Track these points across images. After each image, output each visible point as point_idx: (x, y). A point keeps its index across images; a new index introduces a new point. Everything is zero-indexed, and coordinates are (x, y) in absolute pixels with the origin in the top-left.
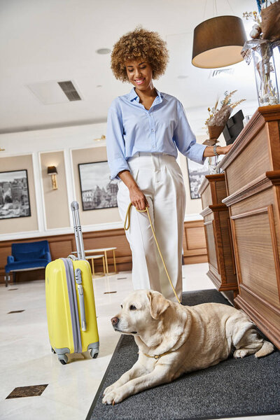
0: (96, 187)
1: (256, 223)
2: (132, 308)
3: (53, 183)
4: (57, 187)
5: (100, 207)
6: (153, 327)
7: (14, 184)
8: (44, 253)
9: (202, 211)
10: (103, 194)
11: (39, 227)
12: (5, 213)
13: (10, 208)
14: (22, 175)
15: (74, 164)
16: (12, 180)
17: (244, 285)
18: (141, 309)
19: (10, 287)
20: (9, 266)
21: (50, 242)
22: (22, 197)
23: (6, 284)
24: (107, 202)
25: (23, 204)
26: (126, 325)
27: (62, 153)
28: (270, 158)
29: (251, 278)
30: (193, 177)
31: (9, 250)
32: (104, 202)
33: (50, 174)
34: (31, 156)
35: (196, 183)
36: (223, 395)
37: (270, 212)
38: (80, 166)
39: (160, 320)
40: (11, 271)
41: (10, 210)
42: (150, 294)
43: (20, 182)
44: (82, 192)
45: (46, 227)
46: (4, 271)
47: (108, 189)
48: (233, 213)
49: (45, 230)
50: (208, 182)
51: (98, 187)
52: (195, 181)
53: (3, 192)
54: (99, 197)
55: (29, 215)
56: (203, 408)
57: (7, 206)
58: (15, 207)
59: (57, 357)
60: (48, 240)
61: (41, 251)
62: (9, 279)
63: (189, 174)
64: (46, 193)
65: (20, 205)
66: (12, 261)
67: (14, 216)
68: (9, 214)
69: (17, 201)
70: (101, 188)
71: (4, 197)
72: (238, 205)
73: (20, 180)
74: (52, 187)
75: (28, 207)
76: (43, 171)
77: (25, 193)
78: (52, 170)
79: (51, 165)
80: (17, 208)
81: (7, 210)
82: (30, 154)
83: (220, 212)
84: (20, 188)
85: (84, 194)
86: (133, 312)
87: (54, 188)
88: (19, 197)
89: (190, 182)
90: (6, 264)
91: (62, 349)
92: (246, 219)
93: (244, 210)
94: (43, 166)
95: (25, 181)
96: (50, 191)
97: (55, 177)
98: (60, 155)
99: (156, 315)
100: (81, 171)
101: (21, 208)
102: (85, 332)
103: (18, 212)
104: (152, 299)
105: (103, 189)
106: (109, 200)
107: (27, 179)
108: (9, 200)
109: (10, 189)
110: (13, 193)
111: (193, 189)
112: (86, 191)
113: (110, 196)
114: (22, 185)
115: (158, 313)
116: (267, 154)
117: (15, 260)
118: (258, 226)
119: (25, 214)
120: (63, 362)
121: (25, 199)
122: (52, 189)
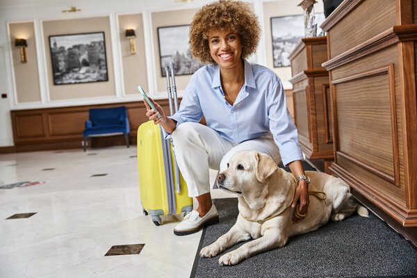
0: (175, 53)
1: (366, 86)
2: (240, 167)
3: (131, 46)
4: (135, 51)
5: (180, 73)
6: (258, 189)
7: (91, 47)
8: (122, 119)
9: (290, 78)
10: (182, 60)
11: (117, 92)
12: (82, 76)
13: (87, 72)
14: (99, 38)
15: (153, 27)
16: (89, 43)
17: (343, 153)
18: (249, 170)
19: (88, 152)
20: (87, 131)
21: (128, 108)
22: (100, 60)
23: (85, 148)
24: (187, 69)
25: (100, 68)
26: (232, 183)
27: (141, 15)
28: (397, 11)
29: (352, 145)
30: (277, 44)
31: (87, 114)
32: (183, 68)
33: (128, 37)
34: (108, 17)
35: (280, 51)
36: (328, 259)
37: (390, 72)
38: (160, 30)
39: (266, 184)
40: (90, 136)
41: (87, 74)
42: (259, 156)
43: (97, 45)
44: (161, 57)
45: (124, 92)
46: (81, 136)
47: (188, 55)
48: (334, 78)
49: (123, 96)
50: (304, 45)
51: (178, 53)
52: (278, 48)
53: (80, 55)
54: (178, 63)
55: (107, 79)
56: (310, 271)
57: (83, 70)
58: (92, 71)
59: (150, 218)
60: (126, 106)
61: (119, 117)
62: (87, 144)
63: (273, 41)
64: (124, 57)
65: (97, 69)
66: (90, 126)
67: (91, 80)
68: (86, 78)
69: (94, 65)
70: (181, 53)
71: (81, 60)
72: (342, 69)
73: (97, 42)
74: (129, 52)
75: (105, 72)
76: (121, 34)
77: (102, 56)
78: (130, 33)
79: (130, 27)
80: (94, 72)
81: (84, 74)
82: (107, 15)
83: (315, 78)
84: (97, 51)
85: (163, 60)
86: (240, 171)
87: (132, 52)
88: (96, 61)
89: (273, 49)
90: (83, 128)
91: (156, 211)
92: (353, 83)
93: (351, 73)
94: (121, 28)
95: (102, 44)
96: (128, 56)
97: (133, 40)
98: (139, 17)
99: (262, 178)
100: (160, 34)
101: (99, 72)
102: (180, 194)
103: (95, 76)
104: (259, 160)
105: (183, 55)
106: (189, 66)
107: (104, 42)
108: (86, 64)
109: (86, 52)
110: (90, 56)
111: (276, 57)
112: (165, 56)
113: (190, 62)
114: (99, 48)
115: (264, 176)
116: (394, 7)
117: (93, 125)
118: (371, 89)
119: (102, 78)
120: (157, 224)
121: (103, 63)
122: (129, 53)
